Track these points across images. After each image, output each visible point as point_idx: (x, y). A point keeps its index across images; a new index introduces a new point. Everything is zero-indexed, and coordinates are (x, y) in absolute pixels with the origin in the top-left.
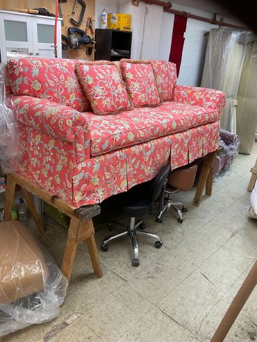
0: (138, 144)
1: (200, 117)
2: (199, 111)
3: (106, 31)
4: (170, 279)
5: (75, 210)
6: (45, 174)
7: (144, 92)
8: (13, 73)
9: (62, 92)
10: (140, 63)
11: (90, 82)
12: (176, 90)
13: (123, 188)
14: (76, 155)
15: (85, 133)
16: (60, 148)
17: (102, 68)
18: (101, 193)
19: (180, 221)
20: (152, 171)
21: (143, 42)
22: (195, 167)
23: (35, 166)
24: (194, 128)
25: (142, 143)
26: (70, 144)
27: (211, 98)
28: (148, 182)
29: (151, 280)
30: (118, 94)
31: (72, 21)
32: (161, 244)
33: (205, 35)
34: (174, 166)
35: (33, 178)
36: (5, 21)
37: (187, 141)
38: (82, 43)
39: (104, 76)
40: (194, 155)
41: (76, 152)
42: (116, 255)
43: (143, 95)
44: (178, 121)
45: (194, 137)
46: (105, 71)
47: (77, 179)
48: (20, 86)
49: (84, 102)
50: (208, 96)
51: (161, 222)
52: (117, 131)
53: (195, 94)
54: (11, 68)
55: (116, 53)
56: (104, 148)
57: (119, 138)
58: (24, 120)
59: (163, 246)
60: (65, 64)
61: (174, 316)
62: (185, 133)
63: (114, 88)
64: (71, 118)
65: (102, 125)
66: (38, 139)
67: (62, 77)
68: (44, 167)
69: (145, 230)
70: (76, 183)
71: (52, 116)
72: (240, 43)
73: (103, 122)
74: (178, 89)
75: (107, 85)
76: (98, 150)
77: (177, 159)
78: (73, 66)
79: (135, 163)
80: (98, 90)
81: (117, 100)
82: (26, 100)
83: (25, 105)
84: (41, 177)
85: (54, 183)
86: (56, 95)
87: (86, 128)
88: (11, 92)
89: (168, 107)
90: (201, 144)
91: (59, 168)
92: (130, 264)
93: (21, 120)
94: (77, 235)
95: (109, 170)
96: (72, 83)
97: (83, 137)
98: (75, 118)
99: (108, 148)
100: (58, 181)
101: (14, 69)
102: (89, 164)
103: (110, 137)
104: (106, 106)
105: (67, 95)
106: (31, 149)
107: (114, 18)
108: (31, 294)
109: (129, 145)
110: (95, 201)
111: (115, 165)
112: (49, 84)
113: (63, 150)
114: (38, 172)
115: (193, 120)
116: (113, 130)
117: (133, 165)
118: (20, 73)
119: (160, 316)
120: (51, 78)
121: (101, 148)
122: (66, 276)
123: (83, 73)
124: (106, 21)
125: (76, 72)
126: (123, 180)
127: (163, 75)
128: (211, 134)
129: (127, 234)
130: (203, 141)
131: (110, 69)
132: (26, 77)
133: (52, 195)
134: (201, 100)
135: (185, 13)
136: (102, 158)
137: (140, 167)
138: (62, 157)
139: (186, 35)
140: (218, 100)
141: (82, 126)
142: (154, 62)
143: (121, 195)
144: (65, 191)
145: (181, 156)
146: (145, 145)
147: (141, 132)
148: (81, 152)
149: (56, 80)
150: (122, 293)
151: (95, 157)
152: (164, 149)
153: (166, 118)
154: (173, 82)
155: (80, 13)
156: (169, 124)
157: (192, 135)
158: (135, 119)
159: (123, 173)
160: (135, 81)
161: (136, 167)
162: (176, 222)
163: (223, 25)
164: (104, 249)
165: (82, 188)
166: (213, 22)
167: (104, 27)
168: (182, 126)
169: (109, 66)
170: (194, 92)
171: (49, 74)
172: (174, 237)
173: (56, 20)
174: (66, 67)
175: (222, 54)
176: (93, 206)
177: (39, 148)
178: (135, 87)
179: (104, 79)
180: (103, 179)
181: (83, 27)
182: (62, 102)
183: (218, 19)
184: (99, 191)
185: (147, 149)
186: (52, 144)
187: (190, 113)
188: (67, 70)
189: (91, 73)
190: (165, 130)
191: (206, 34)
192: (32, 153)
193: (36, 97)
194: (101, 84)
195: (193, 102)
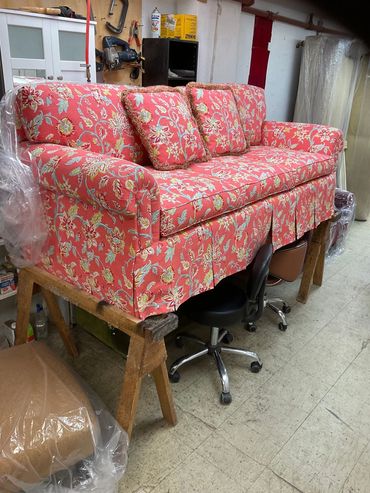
0: (227, 214)
1: (311, 168)
2: (309, 159)
3: (160, 41)
4: (282, 421)
5: (140, 325)
6: (86, 267)
7: (224, 132)
8: (28, 107)
9: (105, 136)
10: (215, 88)
11: (147, 120)
12: (266, 129)
13: (208, 285)
14: (139, 236)
15: (152, 201)
16: (112, 226)
17: (163, 97)
18: (176, 294)
19: (282, 327)
20: (247, 255)
21: (214, 57)
22: (304, 244)
23: (67, 255)
24: (302, 184)
25: (232, 213)
26: (130, 218)
27: (322, 139)
28: (242, 272)
29: (253, 426)
30: (189, 137)
31: (108, 27)
32: (261, 367)
33: (298, 46)
34: (277, 244)
35: (66, 275)
36: (9, 26)
37: (294, 205)
38: (124, 60)
39: (167, 109)
40: (304, 227)
41: (139, 231)
42: (193, 388)
43: (223, 138)
44: (281, 175)
45: (303, 199)
46: (168, 101)
47: (141, 274)
48: (40, 129)
49: (137, 150)
50: (317, 135)
51: (253, 330)
52: (198, 196)
53: (297, 133)
54: (25, 99)
55: (175, 75)
56: (180, 223)
57: (201, 206)
58: (51, 182)
59: (263, 370)
60: (106, 92)
61: (297, 483)
62: (291, 193)
63: (183, 127)
64: (132, 178)
65: (172, 186)
66: (74, 212)
67: (103, 112)
68: (85, 255)
69: (231, 344)
70: (140, 280)
71: (100, 175)
72: (350, 57)
73: (173, 180)
74: (270, 126)
75: (171, 124)
76: (171, 226)
77: (281, 234)
78: (119, 95)
79: (224, 243)
80: (159, 131)
81: (187, 146)
82: (52, 150)
83: (52, 159)
84: (78, 271)
85: (101, 281)
86: (95, 141)
87: (155, 192)
88: (25, 139)
89: (260, 155)
90: (311, 209)
91: (111, 257)
92: (217, 400)
93: (46, 183)
94: (142, 364)
95: (187, 258)
96: (118, 122)
97: (149, 207)
98: (139, 177)
99: (187, 223)
100: (109, 278)
101: (30, 101)
102: (159, 250)
103: (189, 206)
104: (172, 155)
105: (112, 140)
106: (61, 228)
107: (171, 22)
108: (73, 463)
109: (215, 216)
110: (168, 308)
111: (195, 249)
112: (84, 124)
113: (117, 228)
114: (74, 264)
115: (302, 172)
116: (192, 194)
117: (221, 246)
118: (40, 107)
119: (276, 484)
120: (87, 115)
121: (176, 223)
122: (125, 428)
123: (135, 105)
124: (159, 26)
125: (124, 104)
126: (207, 271)
127: (248, 107)
128: (325, 193)
129: (208, 353)
130: (315, 204)
131: (175, 99)
132: (50, 114)
133: (97, 300)
134: (307, 142)
135: (271, 14)
136: (178, 238)
137: (230, 249)
138: (116, 241)
139: (271, 47)
140: (333, 141)
141: (149, 189)
142: (234, 87)
143: (205, 295)
144: (122, 295)
145: (286, 229)
146: (237, 214)
147: (232, 195)
148: (147, 231)
149: (95, 117)
150: (211, 450)
151: (166, 238)
152: (262, 218)
153: (266, 171)
154: (261, 116)
155: (120, 13)
156: (270, 181)
157: (301, 195)
158: (218, 175)
159: (207, 260)
160: (210, 116)
161: (225, 250)
162: (276, 329)
163: (322, 32)
164: (174, 378)
165: (149, 288)
166: (309, 26)
167: (157, 34)
168: (287, 183)
169: (173, 94)
170: (296, 130)
171: (84, 108)
172: (278, 353)
173: (88, 25)
174: (108, 96)
175: (325, 73)
176: (166, 316)
177: (74, 227)
178: (212, 125)
179: (167, 115)
180: (179, 271)
181: (124, 37)
182: (105, 152)
183: (315, 22)
184: (174, 291)
185: (240, 221)
186: (97, 220)
187: (296, 161)
188: (110, 102)
189: (148, 105)
190: (264, 190)
191: (300, 46)
192: (64, 234)
193: (65, 145)
194: (164, 122)
195: (295, 146)
